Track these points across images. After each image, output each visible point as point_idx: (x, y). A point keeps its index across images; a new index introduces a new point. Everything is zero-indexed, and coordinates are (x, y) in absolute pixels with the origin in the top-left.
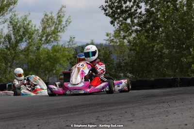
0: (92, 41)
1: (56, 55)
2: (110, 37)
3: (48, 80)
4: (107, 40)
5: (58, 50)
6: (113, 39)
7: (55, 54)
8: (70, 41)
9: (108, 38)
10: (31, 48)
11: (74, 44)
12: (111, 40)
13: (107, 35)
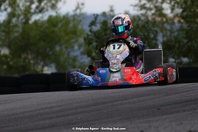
0: (112, 7)
1: (53, 32)
2: (140, 1)
3: (42, 71)
4: (136, 6)
5: (57, 22)
6: (144, 4)
7: (53, 29)
8: (76, 10)
10: (14, 20)
11: (83, 14)
12: (141, 6)
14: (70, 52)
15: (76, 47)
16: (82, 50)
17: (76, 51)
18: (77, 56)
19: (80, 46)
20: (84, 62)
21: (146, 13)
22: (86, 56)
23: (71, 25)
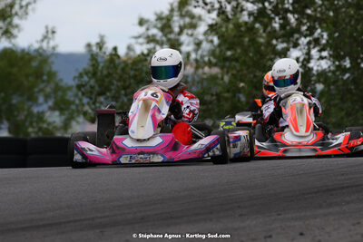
0: (102, 37)
2: (148, 29)
4: (140, 37)
6: (154, 36)
8: (42, 41)
9: (142, 30)
11: (54, 48)
12: (148, 37)
13: (141, 22)
14: (31, 106)
15: (41, 99)
16: (51, 103)
17: (41, 104)
18: (43, 113)
19: (47, 97)
20: (54, 122)
21: (155, 48)
22: (57, 113)
23: (34, 64)
